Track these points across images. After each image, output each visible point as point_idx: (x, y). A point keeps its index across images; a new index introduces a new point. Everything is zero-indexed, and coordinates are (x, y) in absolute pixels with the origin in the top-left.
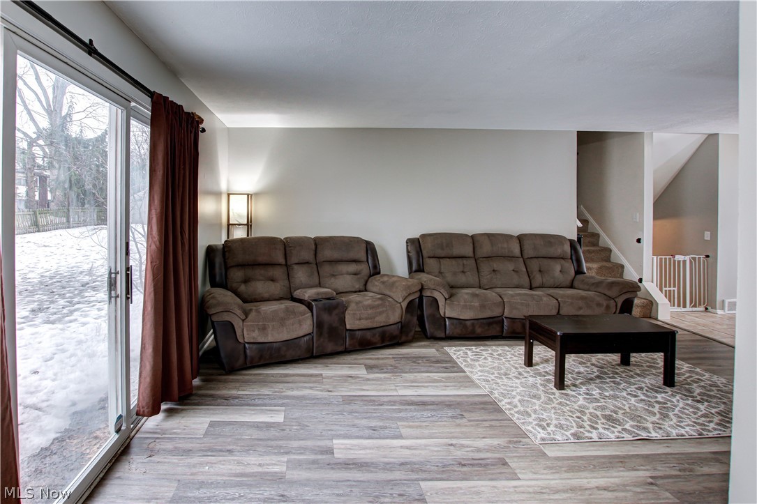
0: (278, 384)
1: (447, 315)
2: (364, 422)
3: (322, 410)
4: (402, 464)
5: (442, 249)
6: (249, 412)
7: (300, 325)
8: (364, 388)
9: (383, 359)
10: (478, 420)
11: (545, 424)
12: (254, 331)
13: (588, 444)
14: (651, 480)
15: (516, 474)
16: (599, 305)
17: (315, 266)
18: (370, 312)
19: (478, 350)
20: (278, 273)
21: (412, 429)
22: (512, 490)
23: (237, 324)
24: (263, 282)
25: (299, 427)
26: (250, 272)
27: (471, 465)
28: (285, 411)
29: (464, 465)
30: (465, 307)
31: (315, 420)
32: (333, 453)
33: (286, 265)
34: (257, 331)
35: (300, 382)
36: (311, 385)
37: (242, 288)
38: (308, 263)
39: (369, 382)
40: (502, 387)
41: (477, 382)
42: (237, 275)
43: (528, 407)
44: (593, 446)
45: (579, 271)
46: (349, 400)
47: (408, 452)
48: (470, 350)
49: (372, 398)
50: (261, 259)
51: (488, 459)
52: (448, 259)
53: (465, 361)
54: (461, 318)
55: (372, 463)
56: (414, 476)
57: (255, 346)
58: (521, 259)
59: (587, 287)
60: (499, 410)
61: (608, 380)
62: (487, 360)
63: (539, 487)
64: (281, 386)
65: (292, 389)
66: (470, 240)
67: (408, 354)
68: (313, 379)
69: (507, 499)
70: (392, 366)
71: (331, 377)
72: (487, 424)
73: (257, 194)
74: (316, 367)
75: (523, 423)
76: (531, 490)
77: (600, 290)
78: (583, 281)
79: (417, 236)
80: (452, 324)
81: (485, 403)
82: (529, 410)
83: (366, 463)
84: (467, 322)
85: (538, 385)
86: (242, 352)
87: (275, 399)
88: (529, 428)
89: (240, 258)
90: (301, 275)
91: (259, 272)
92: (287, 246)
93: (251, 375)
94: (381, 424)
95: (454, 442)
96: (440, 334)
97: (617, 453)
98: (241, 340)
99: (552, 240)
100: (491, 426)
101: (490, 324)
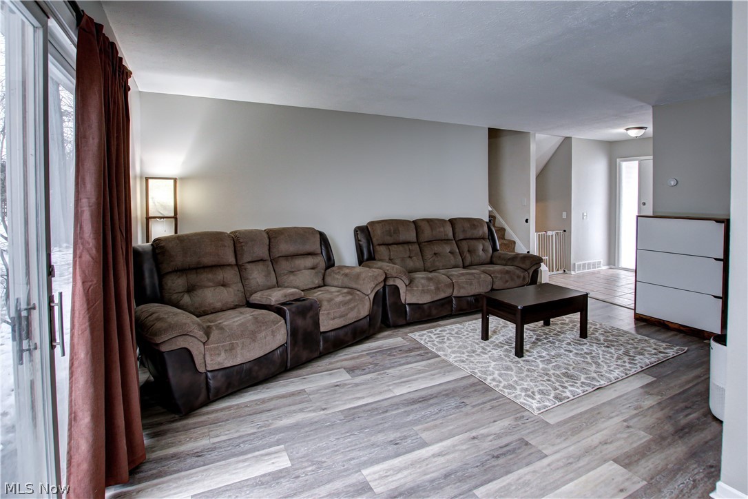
0: (258, 416)
1: (407, 302)
2: (381, 438)
3: (328, 436)
4: (446, 476)
5: (391, 236)
6: (240, 465)
7: (274, 336)
8: (358, 395)
9: (358, 357)
10: (479, 405)
11: (530, 393)
12: (219, 354)
13: (568, 404)
14: (625, 424)
15: (540, 451)
16: (519, 277)
17: (270, 263)
18: (343, 309)
19: (438, 332)
20: (230, 275)
21: (430, 432)
22: (548, 469)
23: (196, 349)
24: (212, 289)
25: (314, 467)
26: (193, 278)
27: (502, 454)
28: (286, 450)
29: (498, 457)
30: (423, 291)
31: (328, 451)
32: (371, 489)
33: (237, 265)
34: (223, 354)
35: (285, 406)
36: (300, 406)
37: (186, 299)
38: (261, 260)
39: (359, 388)
40: (478, 365)
41: (456, 364)
42: (176, 283)
43: (509, 380)
44: (574, 404)
45: (495, 249)
46: (351, 415)
47: (441, 460)
48: (431, 332)
49: (374, 406)
50: (207, 260)
51: (511, 443)
52: (395, 246)
53: (434, 345)
54: (420, 302)
55: (418, 486)
56: (465, 487)
57: (220, 373)
58: (454, 242)
59: (504, 262)
60: (488, 389)
61: (545, 341)
62: (450, 340)
63: (564, 458)
64: (264, 416)
65: (280, 418)
66: (413, 226)
67: (379, 347)
68: (298, 398)
69: (552, 481)
70: (371, 364)
71: (317, 391)
72: (488, 406)
73: (182, 179)
74: (293, 382)
75: (515, 397)
76: (561, 464)
77: (516, 263)
78: (500, 257)
79: (365, 224)
80: (411, 309)
81: (473, 385)
82: (511, 382)
83: (412, 488)
84: (424, 306)
85: (503, 356)
86: (203, 385)
87: (265, 437)
88: (522, 400)
89: (179, 260)
90: (257, 275)
91: (205, 277)
92: (237, 241)
93: (216, 411)
94: (398, 434)
95: (474, 434)
96: (402, 322)
97: (592, 406)
98: (202, 370)
99: (475, 223)
100: (493, 408)
101: (443, 305)
